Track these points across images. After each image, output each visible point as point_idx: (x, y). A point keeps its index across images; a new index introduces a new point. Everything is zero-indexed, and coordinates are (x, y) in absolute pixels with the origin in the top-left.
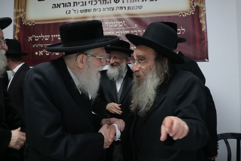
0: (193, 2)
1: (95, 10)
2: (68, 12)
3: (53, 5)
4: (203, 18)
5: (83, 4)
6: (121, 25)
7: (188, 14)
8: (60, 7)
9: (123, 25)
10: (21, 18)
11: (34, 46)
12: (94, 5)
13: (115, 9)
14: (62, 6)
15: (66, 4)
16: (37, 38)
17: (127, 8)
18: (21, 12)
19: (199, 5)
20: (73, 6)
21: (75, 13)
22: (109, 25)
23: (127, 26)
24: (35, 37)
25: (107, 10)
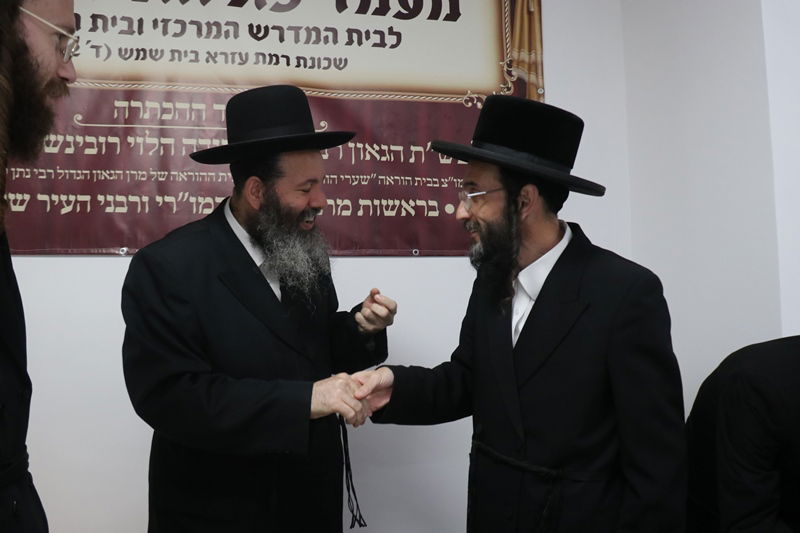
1: (176, 55)
5: (130, 26)
12: (175, 35)
13: (252, 58)
17: (293, 62)
19: (526, 77)
20: (91, 30)
21: (97, 55)
25: (220, 59)
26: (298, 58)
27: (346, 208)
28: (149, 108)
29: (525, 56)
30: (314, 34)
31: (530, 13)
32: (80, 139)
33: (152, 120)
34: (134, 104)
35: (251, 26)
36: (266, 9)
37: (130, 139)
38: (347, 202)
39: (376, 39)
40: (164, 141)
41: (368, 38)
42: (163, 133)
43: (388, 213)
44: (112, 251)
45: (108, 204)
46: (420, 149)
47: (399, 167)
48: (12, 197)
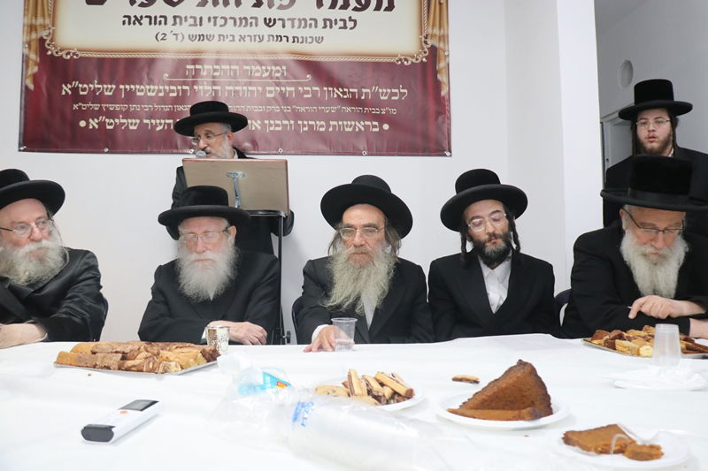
0: (426, 38)
1: (222, 37)
2: (160, 37)
3: (125, 16)
4: (444, 72)
5: (195, 21)
6: (278, 75)
7: (414, 60)
8: (141, 24)
9: (283, 74)
10: (42, 41)
11: (76, 107)
12: (221, 26)
13: (266, 38)
14: (145, 21)
15: (156, 17)
16: (84, 90)
17: (291, 40)
18: (44, 27)
19: (437, 45)
20: (173, 25)
21: (177, 39)
22: (251, 72)
23: (289, 76)
24: (80, 86)
25: (247, 39)
26: (294, 37)
27: (322, 126)
28: (206, 69)
29: (436, 31)
30: (303, 22)
31: (440, 4)
32: (167, 88)
33: (207, 76)
34: (197, 67)
35: (265, 19)
36: (274, 8)
37: (196, 87)
38: (323, 123)
39: (341, 24)
40: (215, 88)
41: (336, 24)
42: (214, 83)
43: (347, 129)
44: (185, 151)
46: (368, 91)
47: (354, 101)
48: (130, 121)
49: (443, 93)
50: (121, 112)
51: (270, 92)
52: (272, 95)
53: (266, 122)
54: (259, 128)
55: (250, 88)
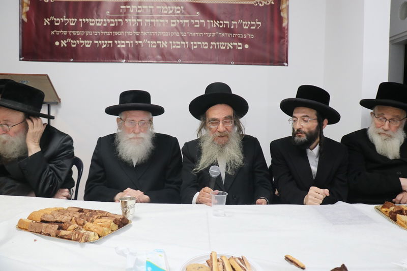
4: (285, 11)
6: (179, 12)
7: (266, 3)
11: (53, 33)
16: (57, 22)
22: (161, 10)
23: (186, 13)
24: (55, 19)
27: (206, 45)
28: (133, 8)
32: (108, 20)
33: (134, 13)
37: (126, 20)
38: (206, 43)
40: (139, 20)
42: (138, 18)
43: (222, 48)
44: (120, 61)
45: (118, 44)
46: (236, 23)
47: (227, 30)
48: (86, 42)
49: (284, 25)
50: (80, 35)
51: (173, 23)
52: (174, 25)
53: (171, 42)
54: (166, 46)
55: (161, 21)
